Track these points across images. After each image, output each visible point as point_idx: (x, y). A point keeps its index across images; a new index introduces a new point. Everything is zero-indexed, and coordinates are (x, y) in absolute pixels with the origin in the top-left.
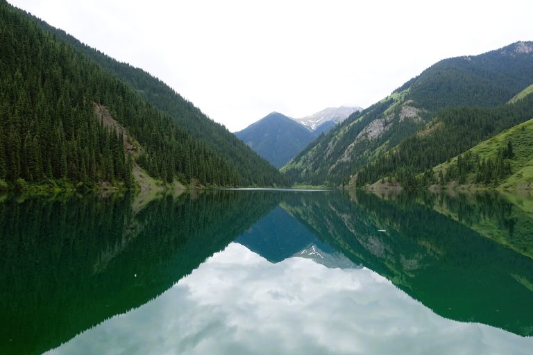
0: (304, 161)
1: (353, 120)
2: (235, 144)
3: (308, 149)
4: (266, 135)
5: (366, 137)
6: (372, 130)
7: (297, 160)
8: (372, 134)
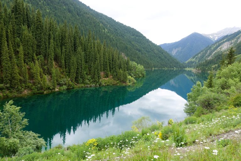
0: (196, 58)
1: (224, 39)
2: (162, 53)
3: (199, 53)
4: (188, 44)
5: (221, 49)
6: (224, 46)
7: (193, 58)
8: (223, 48)
